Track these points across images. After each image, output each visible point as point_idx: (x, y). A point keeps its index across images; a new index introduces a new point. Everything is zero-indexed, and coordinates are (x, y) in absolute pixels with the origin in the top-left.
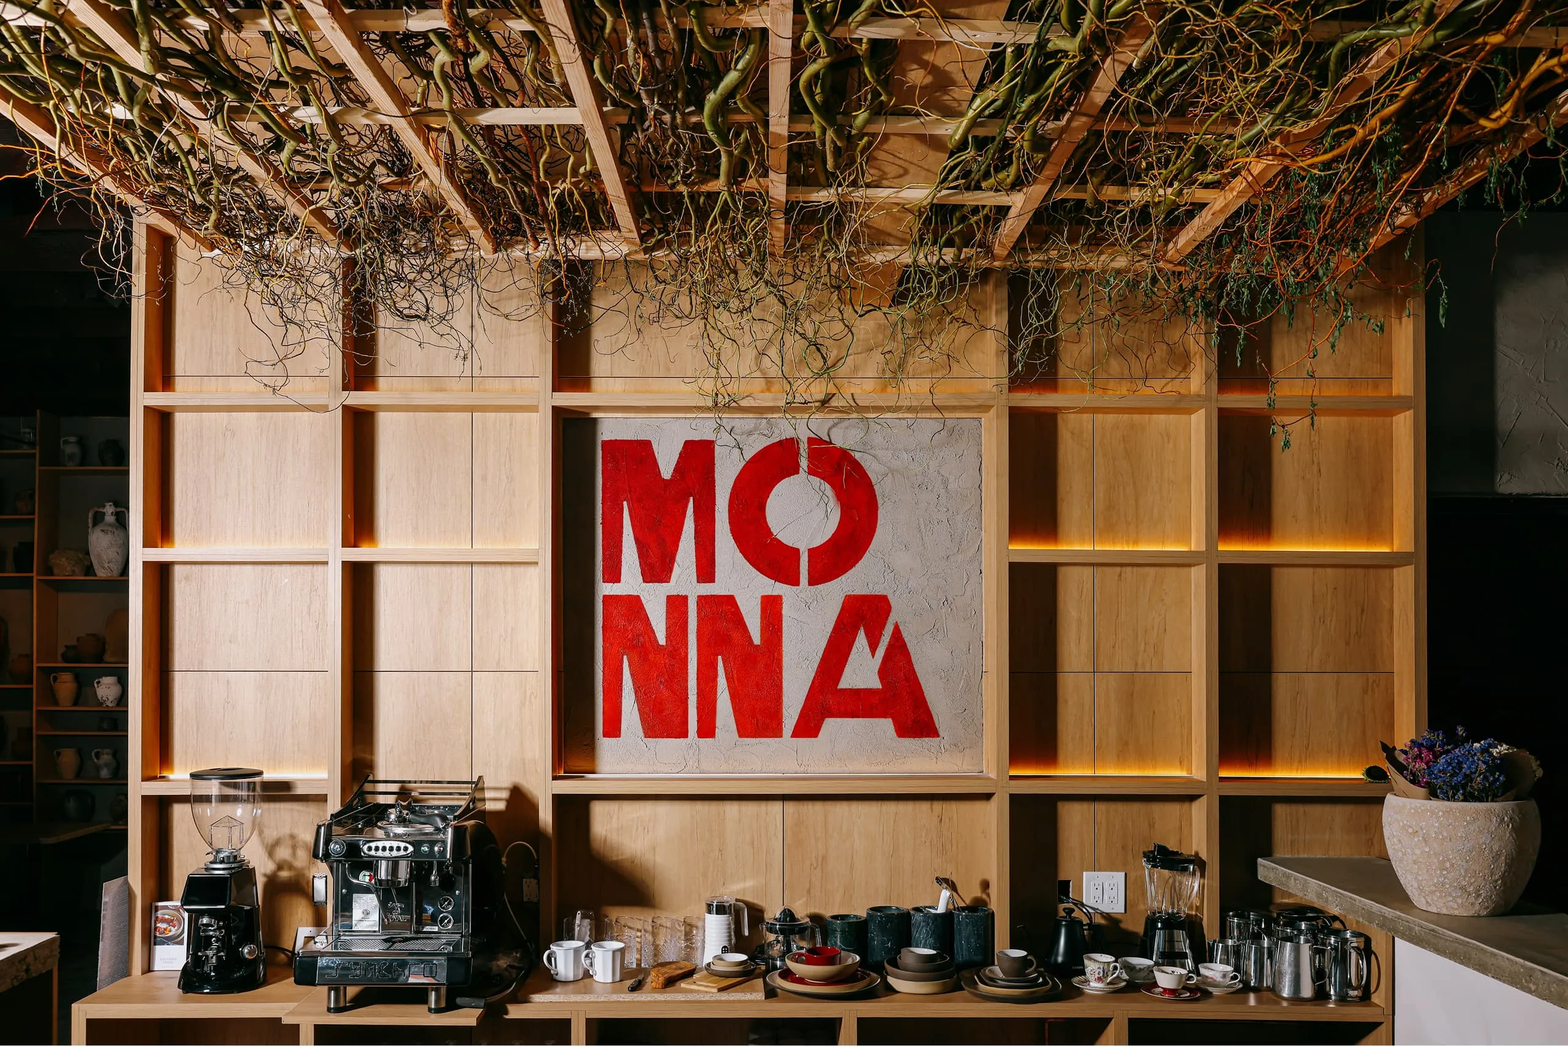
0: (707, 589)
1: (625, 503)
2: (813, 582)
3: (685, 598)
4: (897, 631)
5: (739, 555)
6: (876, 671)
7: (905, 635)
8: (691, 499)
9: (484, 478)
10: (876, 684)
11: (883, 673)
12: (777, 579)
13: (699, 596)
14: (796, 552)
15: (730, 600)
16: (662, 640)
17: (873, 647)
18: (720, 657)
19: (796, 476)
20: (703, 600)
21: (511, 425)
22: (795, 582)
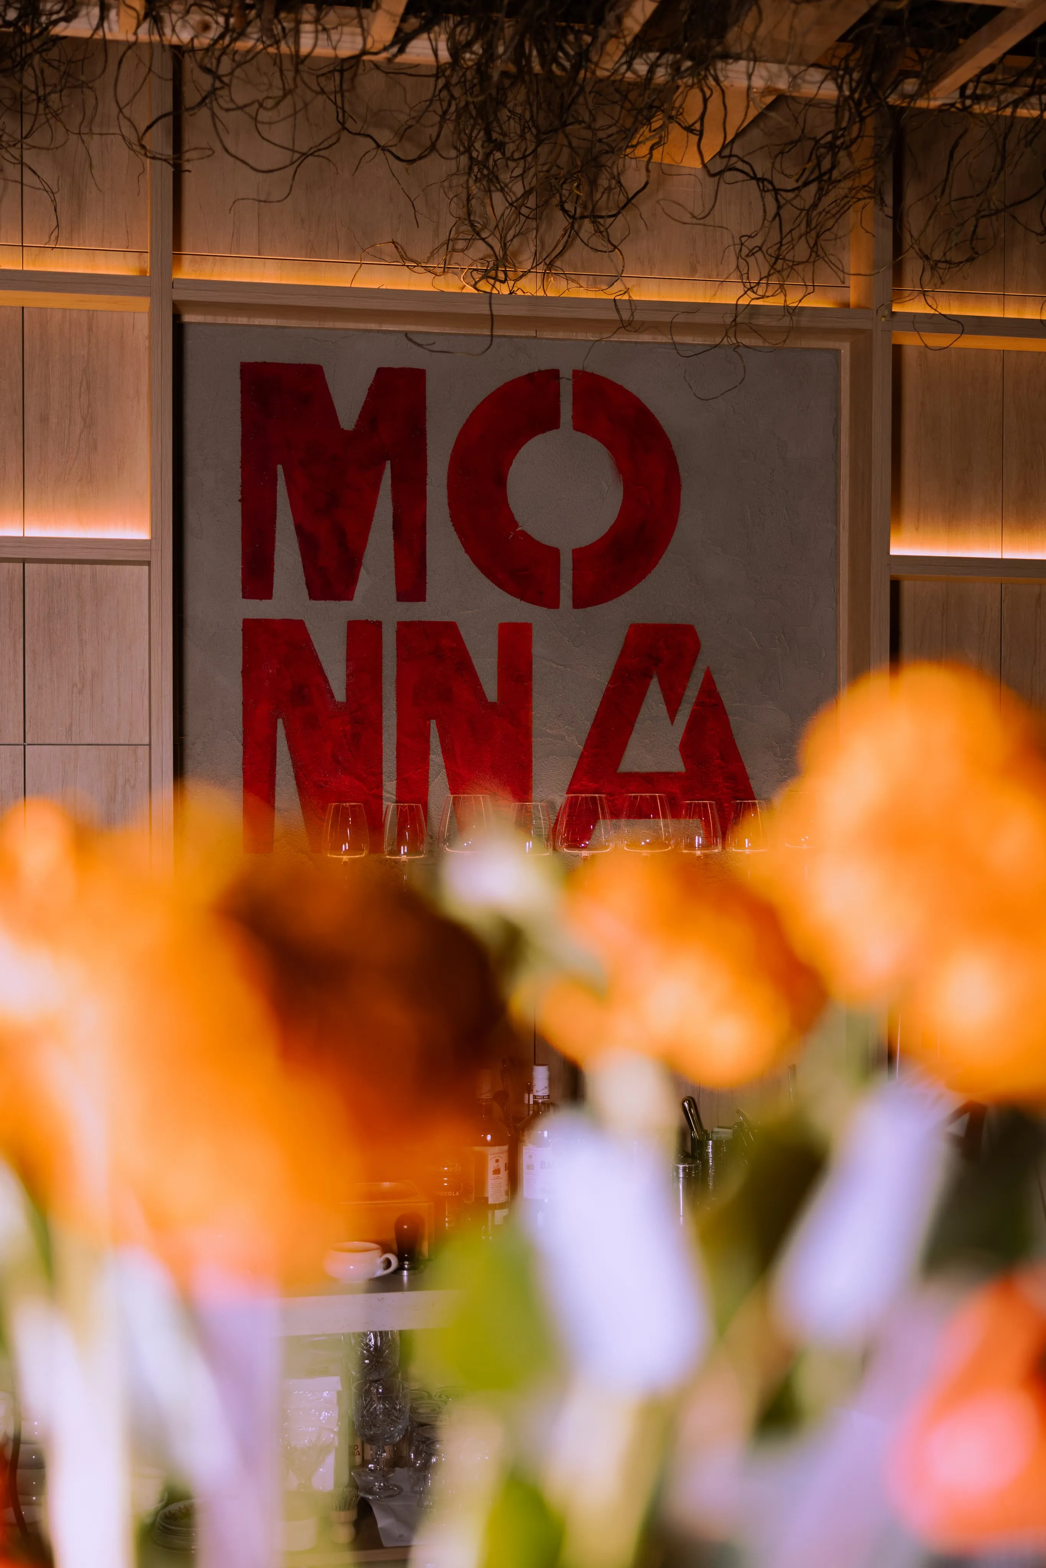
0: (416, 612)
1: (280, 468)
2: (580, 602)
3: (378, 625)
4: (709, 681)
5: (464, 558)
6: (677, 745)
7: (720, 688)
8: (388, 464)
9: (44, 419)
10: (675, 764)
11: (688, 748)
12: (523, 597)
13: (399, 623)
14: (554, 553)
15: (450, 628)
16: (340, 694)
17: (672, 707)
18: (433, 724)
19: (554, 432)
20: (405, 629)
21: (90, 329)
22: (553, 603)
